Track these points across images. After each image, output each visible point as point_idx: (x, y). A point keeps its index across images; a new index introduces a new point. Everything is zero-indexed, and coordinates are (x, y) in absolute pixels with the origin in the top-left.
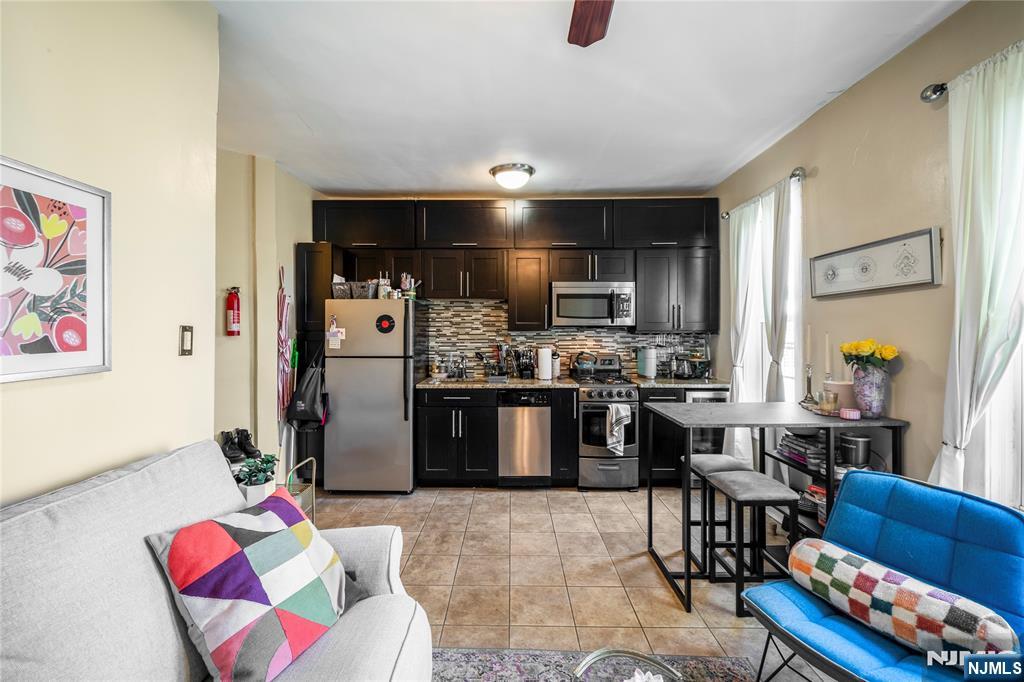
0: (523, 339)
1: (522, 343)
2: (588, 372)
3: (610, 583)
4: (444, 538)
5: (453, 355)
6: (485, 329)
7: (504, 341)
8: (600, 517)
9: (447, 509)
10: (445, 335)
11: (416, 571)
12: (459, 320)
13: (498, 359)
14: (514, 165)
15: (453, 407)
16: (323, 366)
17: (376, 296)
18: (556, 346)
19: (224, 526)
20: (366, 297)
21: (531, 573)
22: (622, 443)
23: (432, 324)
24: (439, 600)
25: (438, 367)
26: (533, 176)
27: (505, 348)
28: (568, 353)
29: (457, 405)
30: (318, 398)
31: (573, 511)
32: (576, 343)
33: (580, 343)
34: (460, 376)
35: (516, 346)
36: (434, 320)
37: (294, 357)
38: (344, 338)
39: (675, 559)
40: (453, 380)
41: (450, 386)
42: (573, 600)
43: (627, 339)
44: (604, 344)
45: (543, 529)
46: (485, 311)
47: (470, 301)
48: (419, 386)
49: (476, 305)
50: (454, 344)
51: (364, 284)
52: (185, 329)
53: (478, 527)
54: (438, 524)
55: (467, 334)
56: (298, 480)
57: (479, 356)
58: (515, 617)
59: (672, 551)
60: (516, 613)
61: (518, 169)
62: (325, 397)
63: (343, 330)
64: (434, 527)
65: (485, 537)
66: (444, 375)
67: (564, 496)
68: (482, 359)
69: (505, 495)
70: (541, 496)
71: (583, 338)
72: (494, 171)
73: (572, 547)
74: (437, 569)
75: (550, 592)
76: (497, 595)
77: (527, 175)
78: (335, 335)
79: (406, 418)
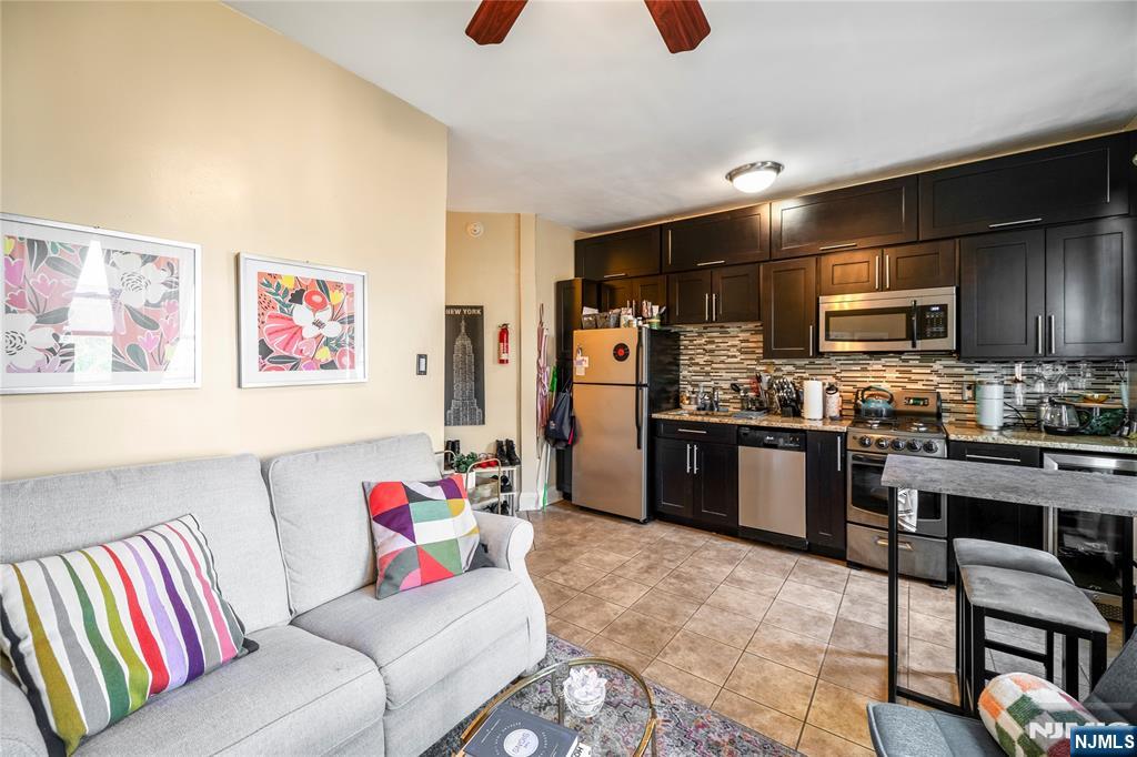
0: (791, 368)
1: (789, 374)
2: (877, 413)
3: (803, 668)
4: (649, 569)
5: (706, 384)
6: (743, 357)
7: (765, 371)
8: (853, 602)
9: (671, 545)
10: (698, 364)
11: (606, 587)
12: (714, 347)
13: (758, 392)
14: (753, 165)
15: (688, 441)
16: (571, 391)
17: (618, 325)
18: (837, 378)
19: (405, 487)
20: (608, 327)
21: (714, 625)
22: (914, 513)
23: (684, 352)
24: (608, 615)
25: (689, 398)
26: (781, 174)
27: (766, 379)
28: (854, 387)
29: (693, 439)
30: (566, 420)
31: (819, 585)
32: (868, 374)
33: (874, 374)
34: (712, 408)
35: (781, 377)
36: (686, 348)
37: (553, 382)
38: (587, 366)
39: (931, 679)
40: (703, 412)
41: (699, 419)
42: (741, 665)
43: (956, 370)
44: (913, 377)
45: (762, 592)
46: (743, 336)
47: (726, 325)
48: (655, 416)
49: (733, 329)
50: (708, 374)
51: (605, 314)
52: (420, 356)
53: (689, 569)
54: (653, 556)
55: (723, 362)
56: (557, 492)
57: (735, 388)
58: (666, 654)
59: (935, 670)
60: (669, 651)
61: (758, 168)
62: (572, 419)
63: (587, 359)
64: (648, 557)
65: (690, 580)
66: (694, 407)
67: (820, 567)
68: (738, 390)
69: (744, 549)
70: (790, 560)
71: (880, 367)
72: (731, 176)
73: (782, 619)
74: (624, 591)
75: (721, 648)
76: (662, 631)
77: (772, 174)
78: (580, 363)
79: (639, 447)
